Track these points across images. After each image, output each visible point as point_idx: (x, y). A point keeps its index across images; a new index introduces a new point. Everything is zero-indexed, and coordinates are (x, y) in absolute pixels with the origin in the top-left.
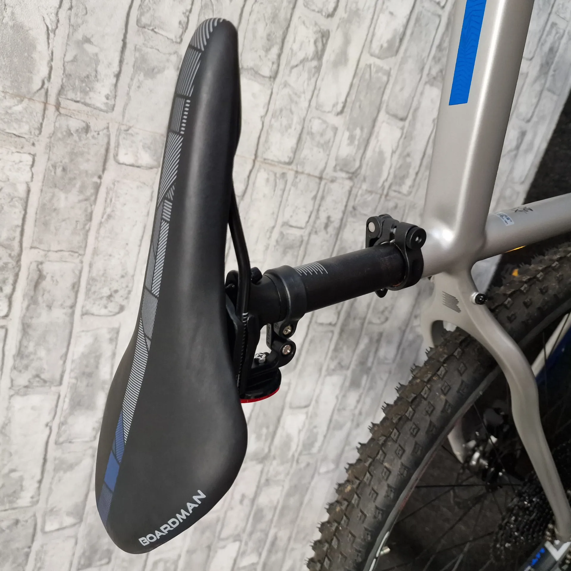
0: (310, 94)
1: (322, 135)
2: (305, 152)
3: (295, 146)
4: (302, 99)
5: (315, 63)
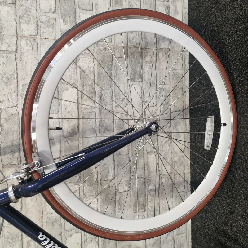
0: (36, 7)
1: (48, 22)
2: (42, 30)
3: (36, 28)
4: (32, 9)
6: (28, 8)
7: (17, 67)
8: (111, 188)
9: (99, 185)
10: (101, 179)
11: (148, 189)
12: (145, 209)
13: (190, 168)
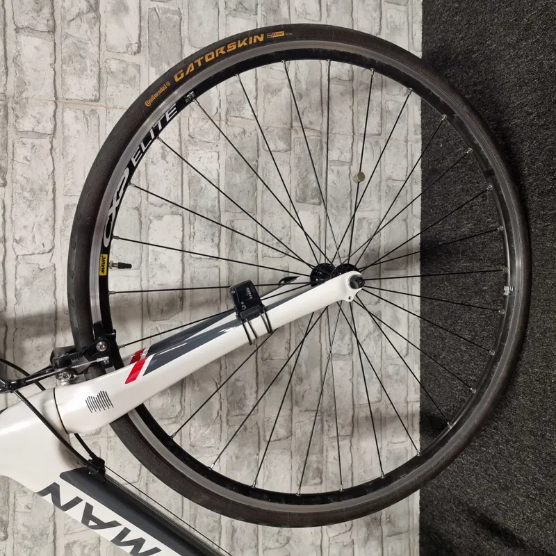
0: (97, 40)
1: (124, 72)
2: (111, 89)
3: (98, 85)
4: (90, 45)
5: (92, 15)
6: (81, 42)
7: (54, 167)
8: (250, 432)
9: (224, 425)
10: (228, 411)
11: (328, 435)
12: (321, 478)
13: (419, 391)
